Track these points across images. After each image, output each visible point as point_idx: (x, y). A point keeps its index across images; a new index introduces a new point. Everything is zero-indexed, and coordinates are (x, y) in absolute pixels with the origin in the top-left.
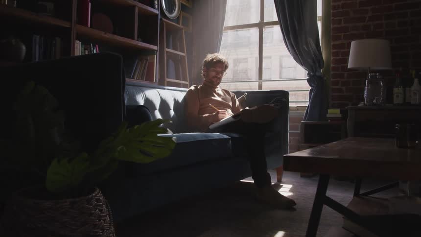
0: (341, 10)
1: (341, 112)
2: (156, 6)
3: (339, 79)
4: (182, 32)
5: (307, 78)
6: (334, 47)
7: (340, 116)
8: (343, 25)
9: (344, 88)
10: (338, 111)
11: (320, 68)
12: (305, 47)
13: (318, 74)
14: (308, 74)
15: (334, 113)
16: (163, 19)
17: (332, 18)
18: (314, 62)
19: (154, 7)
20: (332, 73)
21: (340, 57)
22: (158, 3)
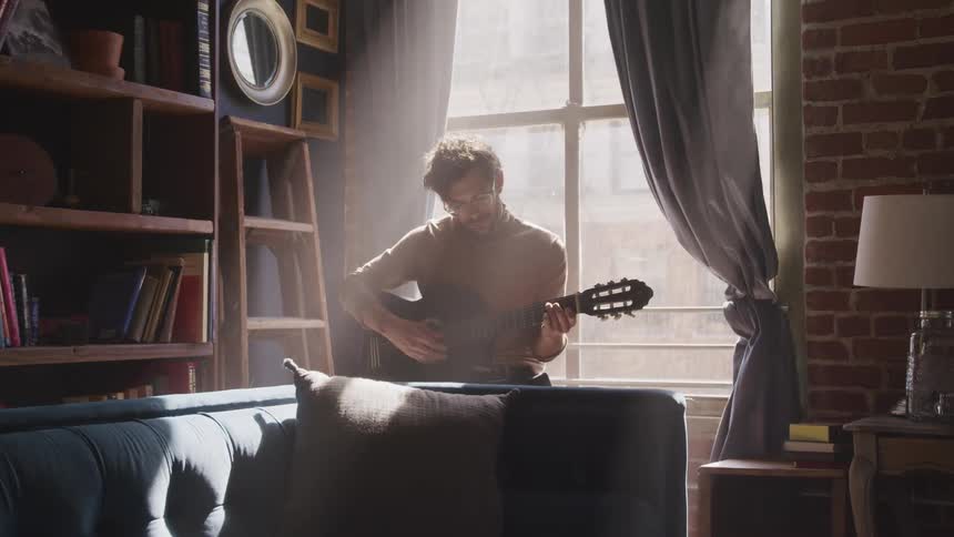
0: (834, 75)
1: (835, 435)
2: (207, 87)
3: (830, 312)
4: (302, 152)
5: (726, 304)
6: (814, 201)
7: (830, 448)
8: (841, 127)
9: (848, 342)
10: (821, 431)
11: (765, 278)
12: (713, 203)
13: (757, 294)
14: (727, 292)
15: (810, 435)
16: (234, 120)
17: (804, 103)
18: (743, 254)
19: (197, 91)
20: (807, 289)
21: (832, 238)
22: (213, 74)
